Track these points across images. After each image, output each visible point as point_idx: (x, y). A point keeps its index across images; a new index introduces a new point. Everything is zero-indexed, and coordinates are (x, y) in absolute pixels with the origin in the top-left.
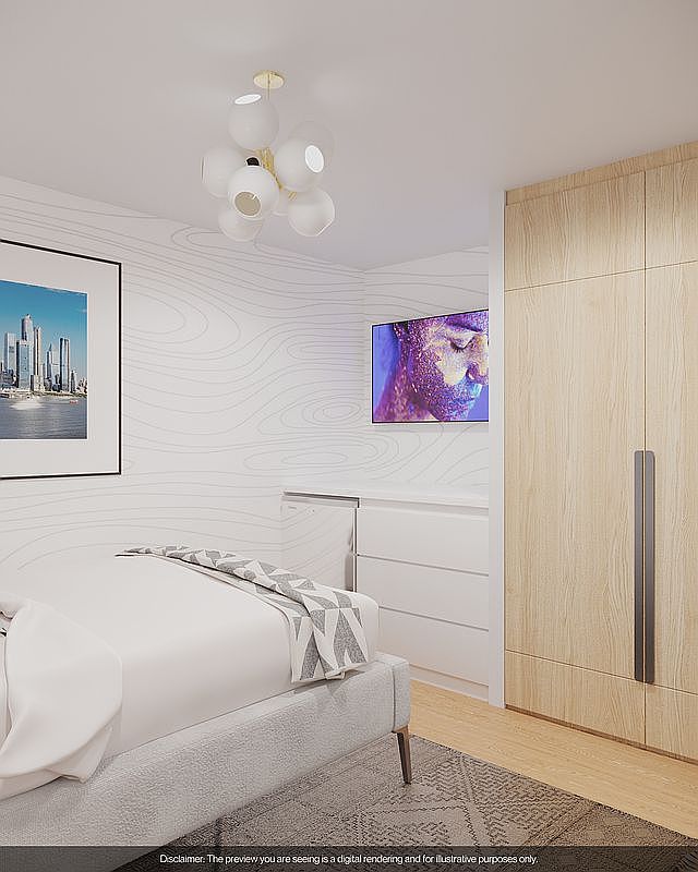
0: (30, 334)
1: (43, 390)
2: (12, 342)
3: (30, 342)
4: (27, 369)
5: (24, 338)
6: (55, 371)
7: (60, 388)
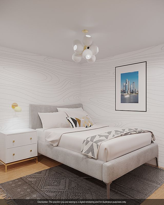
0: (127, 82)
1: (130, 93)
2: (124, 85)
3: (127, 84)
4: (127, 89)
5: (126, 83)
6: (132, 89)
7: (133, 92)
